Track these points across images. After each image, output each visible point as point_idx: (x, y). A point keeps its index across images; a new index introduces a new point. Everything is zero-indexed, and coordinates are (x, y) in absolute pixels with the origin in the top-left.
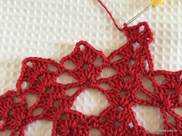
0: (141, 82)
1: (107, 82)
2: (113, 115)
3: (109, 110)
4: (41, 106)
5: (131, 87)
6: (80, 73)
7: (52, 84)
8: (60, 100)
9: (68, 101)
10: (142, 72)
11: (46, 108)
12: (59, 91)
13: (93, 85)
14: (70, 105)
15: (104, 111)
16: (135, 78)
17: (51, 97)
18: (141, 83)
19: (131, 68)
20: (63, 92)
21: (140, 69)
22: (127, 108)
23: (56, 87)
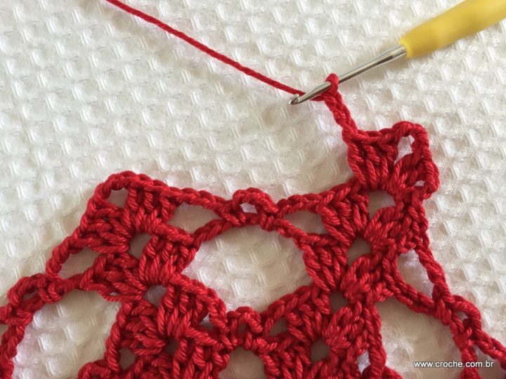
3: (304, 298)
5: (389, 232)
8: (154, 233)
9: (177, 244)
11: (104, 255)
12: (152, 203)
14: (182, 260)
15: (287, 299)
20: (166, 209)
23: (146, 191)
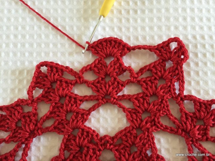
0: (169, 105)
1: (130, 100)
2: (131, 138)
3: (127, 131)
4: (53, 116)
6: (101, 86)
7: (67, 94)
8: (74, 112)
9: (82, 115)
10: (171, 94)
11: (57, 120)
12: (74, 102)
13: (113, 101)
15: (121, 132)
16: (162, 100)
17: (65, 108)
18: (167, 106)
19: (159, 88)
20: (78, 104)
21: (170, 91)
22: (148, 132)
23: (72, 98)
